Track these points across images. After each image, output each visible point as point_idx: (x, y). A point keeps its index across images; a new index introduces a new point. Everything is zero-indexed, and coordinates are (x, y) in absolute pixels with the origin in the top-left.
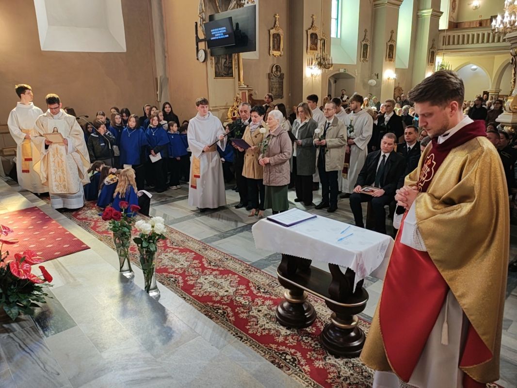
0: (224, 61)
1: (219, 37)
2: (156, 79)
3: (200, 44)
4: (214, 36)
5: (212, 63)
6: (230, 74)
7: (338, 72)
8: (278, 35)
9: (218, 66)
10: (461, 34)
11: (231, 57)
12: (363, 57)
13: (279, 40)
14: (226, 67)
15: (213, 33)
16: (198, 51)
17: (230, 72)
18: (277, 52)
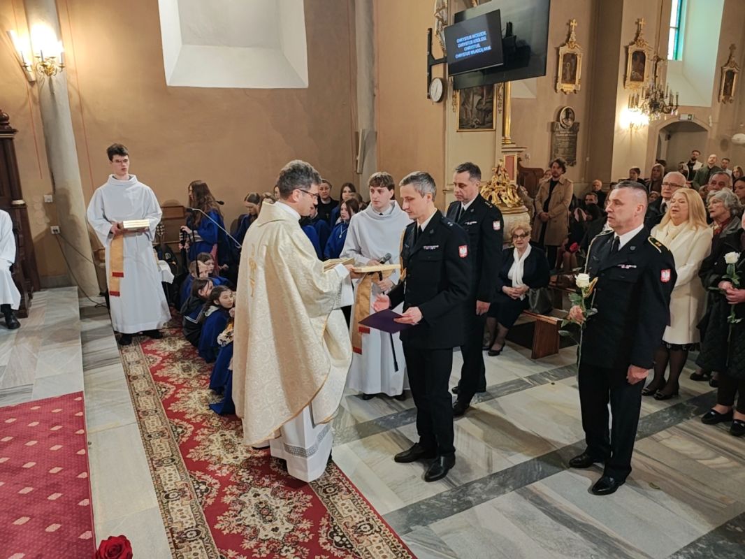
0: (477, 98)
1: (473, 52)
2: (357, 134)
3: (434, 68)
4: (462, 50)
5: (454, 103)
6: (488, 122)
8: (574, 56)
9: (466, 109)
11: (491, 90)
12: (724, 94)
13: (574, 64)
14: (481, 110)
15: (460, 46)
16: (430, 80)
17: (487, 119)
18: (569, 85)
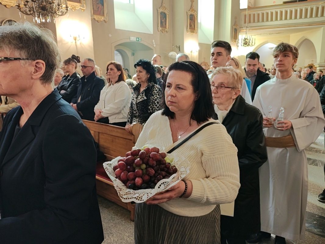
7: (128, 41)
10: (260, 12)
12: (161, 27)
